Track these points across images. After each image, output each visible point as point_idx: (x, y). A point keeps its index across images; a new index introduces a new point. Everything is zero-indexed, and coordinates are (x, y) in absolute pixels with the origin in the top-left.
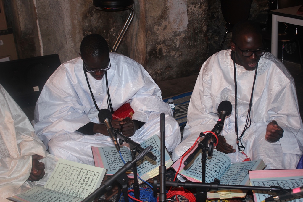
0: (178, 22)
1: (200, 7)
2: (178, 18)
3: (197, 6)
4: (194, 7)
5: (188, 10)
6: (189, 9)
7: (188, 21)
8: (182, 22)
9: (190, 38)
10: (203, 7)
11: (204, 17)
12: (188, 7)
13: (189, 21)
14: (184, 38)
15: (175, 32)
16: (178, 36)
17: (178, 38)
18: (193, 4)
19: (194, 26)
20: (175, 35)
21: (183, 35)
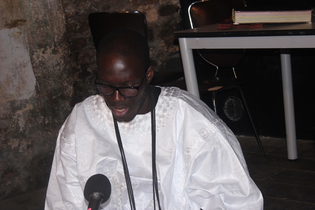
0: (16, 83)
1: (55, 52)
2: (15, 76)
3: (49, 51)
4: (44, 53)
5: (32, 59)
6: (34, 57)
7: (35, 79)
8: (24, 82)
9: (44, 112)
10: (60, 50)
11: (64, 70)
12: (32, 53)
13: (38, 79)
14: (32, 112)
15: (13, 103)
16: (19, 108)
17: (20, 112)
18: (40, 46)
19: (49, 88)
20: (14, 107)
21: (30, 107)
